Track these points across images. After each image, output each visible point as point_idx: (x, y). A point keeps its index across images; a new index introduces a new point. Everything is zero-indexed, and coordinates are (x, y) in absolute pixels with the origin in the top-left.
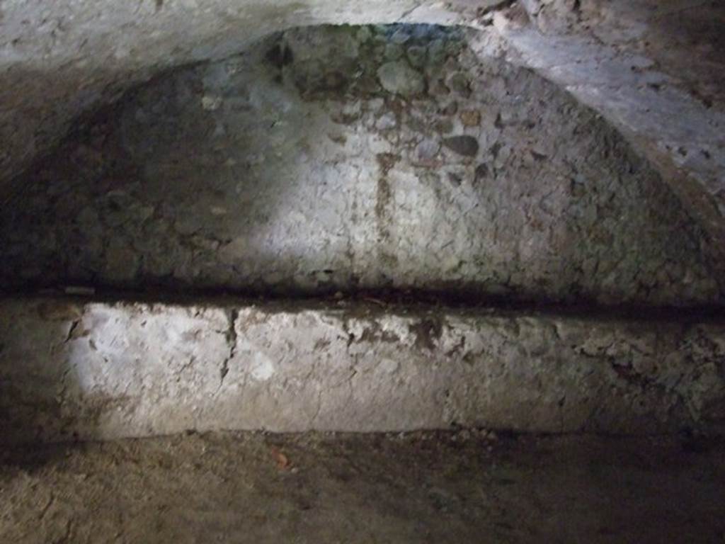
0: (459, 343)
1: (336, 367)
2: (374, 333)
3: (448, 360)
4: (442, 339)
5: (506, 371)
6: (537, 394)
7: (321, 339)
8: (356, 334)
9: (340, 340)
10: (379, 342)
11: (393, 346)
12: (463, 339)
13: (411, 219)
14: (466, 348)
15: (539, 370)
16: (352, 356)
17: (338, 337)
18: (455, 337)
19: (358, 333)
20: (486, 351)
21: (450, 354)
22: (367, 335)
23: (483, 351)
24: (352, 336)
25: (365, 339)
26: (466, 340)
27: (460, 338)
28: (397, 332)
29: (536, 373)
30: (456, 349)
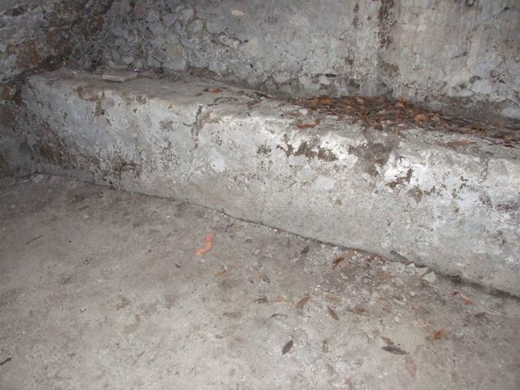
0: (404, 175)
1: (277, 173)
2: (311, 148)
3: (390, 190)
4: (385, 167)
5: (459, 218)
6: (497, 251)
7: (262, 146)
8: (293, 146)
9: (279, 149)
10: (316, 158)
11: (330, 165)
12: (410, 173)
13: (417, 25)
14: (413, 182)
15: (506, 226)
16: (291, 166)
17: (278, 147)
18: (400, 169)
19: (296, 146)
20: (437, 190)
21: (392, 185)
22: (304, 150)
23: (433, 189)
24: (290, 148)
25: (302, 154)
26: (414, 174)
27: (406, 171)
28: (335, 151)
29: (499, 228)
30: (399, 181)
